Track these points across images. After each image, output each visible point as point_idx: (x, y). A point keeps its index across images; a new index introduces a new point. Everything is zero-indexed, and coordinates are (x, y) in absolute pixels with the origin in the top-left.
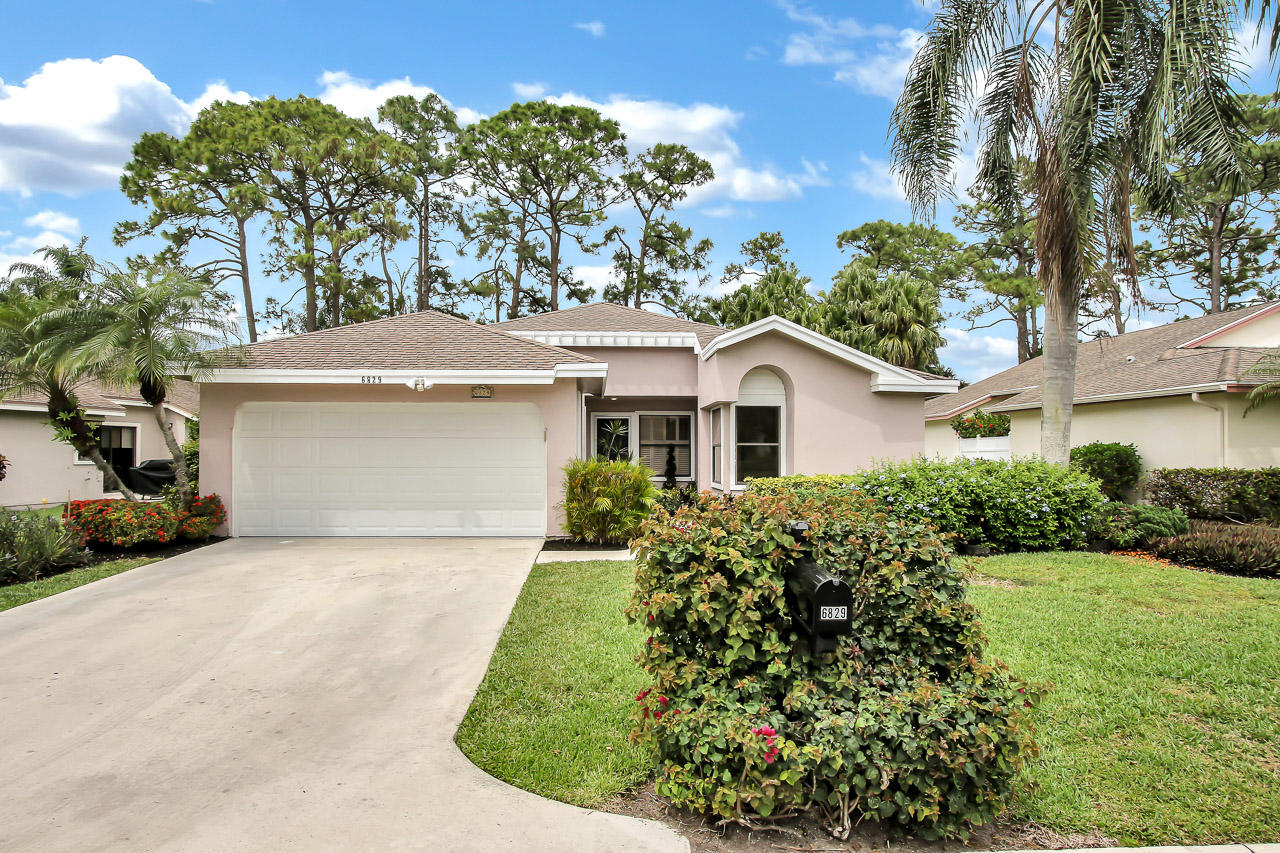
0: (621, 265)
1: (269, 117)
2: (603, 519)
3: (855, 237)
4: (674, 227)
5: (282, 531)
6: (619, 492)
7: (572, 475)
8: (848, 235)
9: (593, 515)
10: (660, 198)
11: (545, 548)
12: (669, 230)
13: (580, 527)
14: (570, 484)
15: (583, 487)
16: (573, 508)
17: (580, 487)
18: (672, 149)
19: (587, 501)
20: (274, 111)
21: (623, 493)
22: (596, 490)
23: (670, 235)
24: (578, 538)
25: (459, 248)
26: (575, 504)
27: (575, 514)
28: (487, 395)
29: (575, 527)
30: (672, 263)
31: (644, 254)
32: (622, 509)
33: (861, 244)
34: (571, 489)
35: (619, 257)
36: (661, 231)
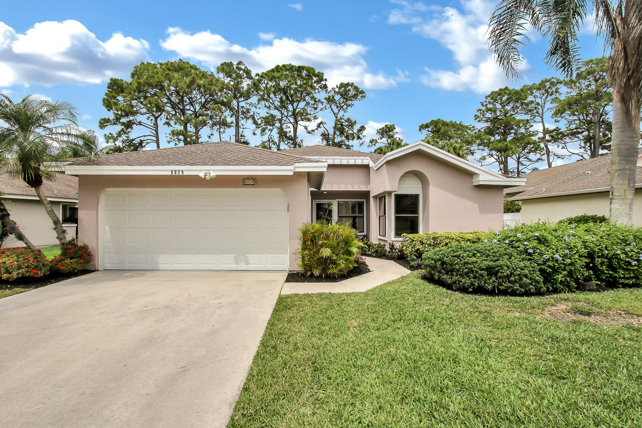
0: (324, 138)
1: (166, 69)
2: (325, 263)
3: (427, 126)
4: (348, 120)
5: (128, 267)
6: (336, 244)
7: (305, 233)
8: (424, 126)
9: (318, 259)
10: (342, 107)
11: (287, 281)
12: (346, 121)
13: (310, 266)
14: (304, 238)
15: (312, 241)
16: (306, 254)
17: (310, 241)
18: (348, 84)
19: (315, 250)
20: (168, 66)
21: (338, 245)
22: (320, 242)
23: (346, 123)
24: (309, 273)
25: (253, 132)
26: (307, 252)
27: (307, 258)
28: (252, 183)
29: (308, 267)
30: (347, 137)
31: (335, 133)
32: (337, 255)
33: (430, 129)
34: (304, 242)
35: (323, 135)
36: (343, 122)
